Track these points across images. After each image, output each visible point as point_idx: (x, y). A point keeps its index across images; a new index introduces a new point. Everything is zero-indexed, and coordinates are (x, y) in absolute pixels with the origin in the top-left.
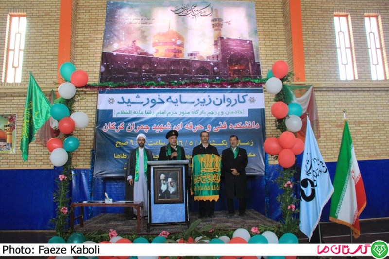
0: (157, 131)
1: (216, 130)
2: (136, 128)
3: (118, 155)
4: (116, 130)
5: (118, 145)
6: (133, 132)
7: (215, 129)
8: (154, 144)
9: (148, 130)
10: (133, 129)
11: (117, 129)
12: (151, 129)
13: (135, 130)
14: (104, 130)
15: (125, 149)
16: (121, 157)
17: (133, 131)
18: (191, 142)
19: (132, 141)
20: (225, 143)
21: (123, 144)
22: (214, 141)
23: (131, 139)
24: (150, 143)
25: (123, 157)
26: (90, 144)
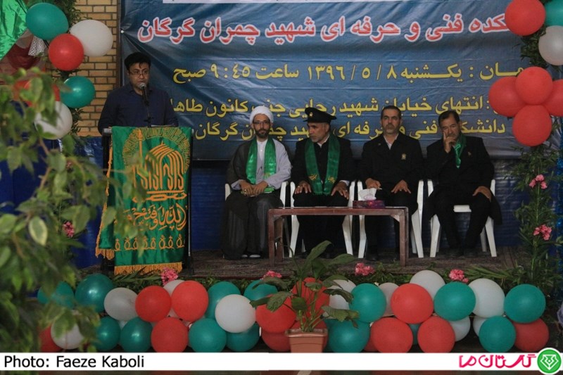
0: (279, 40)
1: (434, 35)
2: (224, 34)
3: (181, 104)
4: (172, 38)
5: (179, 77)
6: (216, 44)
7: (432, 35)
8: (271, 75)
9: (254, 37)
10: (216, 35)
11: (175, 34)
12: (262, 34)
13: (221, 38)
14: (140, 36)
15: (198, 87)
16: (188, 110)
17: (217, 41)
18: (367, 69)
19: (214, 68)
20: (454, 70)
21: (192, 76)
22: (426, 67)
23: (212, 62)
24: (260, 73)
25: (193, 109)
26: (105, 73)
